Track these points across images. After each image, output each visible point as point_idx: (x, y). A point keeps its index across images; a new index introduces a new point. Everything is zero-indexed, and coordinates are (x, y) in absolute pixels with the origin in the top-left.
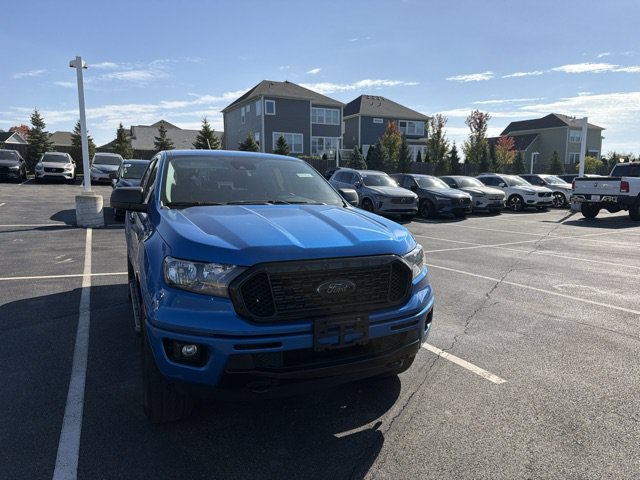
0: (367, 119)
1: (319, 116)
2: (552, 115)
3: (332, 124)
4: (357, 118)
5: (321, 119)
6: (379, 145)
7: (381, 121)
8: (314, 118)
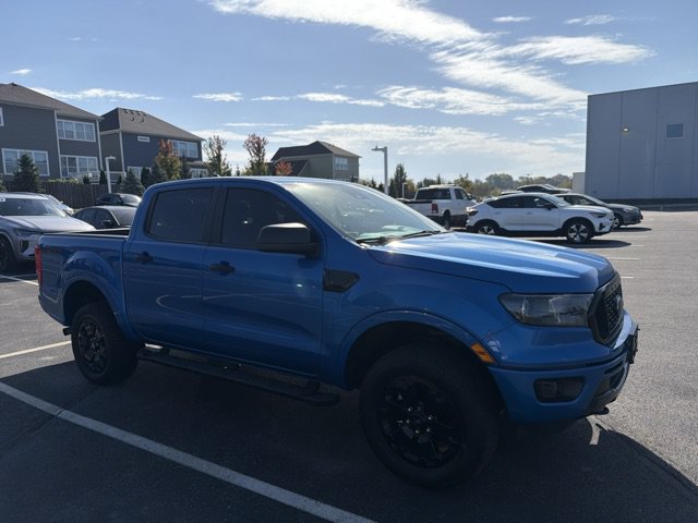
0: (130, 137)
1: (66, 130)
2: (317, 142)
3: (86, 140)
4: (118, 134)
5: (70, 133)
6: (155, 168)
7: (148, 140)
8: (61, 131)
